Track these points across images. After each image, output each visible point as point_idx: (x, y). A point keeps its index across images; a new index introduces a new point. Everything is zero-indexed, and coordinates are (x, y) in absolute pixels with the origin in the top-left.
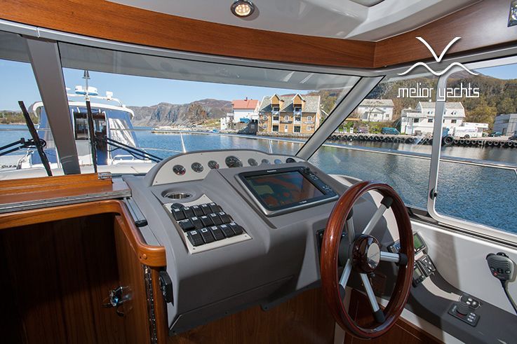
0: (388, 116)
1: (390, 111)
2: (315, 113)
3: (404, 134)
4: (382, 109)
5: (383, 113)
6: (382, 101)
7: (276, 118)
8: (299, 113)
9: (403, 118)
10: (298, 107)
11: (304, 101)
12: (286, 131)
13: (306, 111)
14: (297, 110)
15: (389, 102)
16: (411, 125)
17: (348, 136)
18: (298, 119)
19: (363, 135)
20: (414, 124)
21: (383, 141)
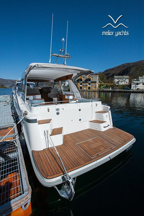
0: (127, 82)
1: (127, 81)
2: (96, 82)
3: (132, 90)
4: (124, 80)
5: (125, 81)
6: (124, 76)
7: (81, 84)
8: (90, 82)
9: (132, 83)
10: (89, 80)
11: (92, 77)
12: (85, 89)
13: (93, 81)
14: (89, 81)
15: (127, 77)
16: (135, 86)
17: (109, 90)
18: (89, 84)
19: (115, 90)
20: (137, 86)
21: (123, 92)
